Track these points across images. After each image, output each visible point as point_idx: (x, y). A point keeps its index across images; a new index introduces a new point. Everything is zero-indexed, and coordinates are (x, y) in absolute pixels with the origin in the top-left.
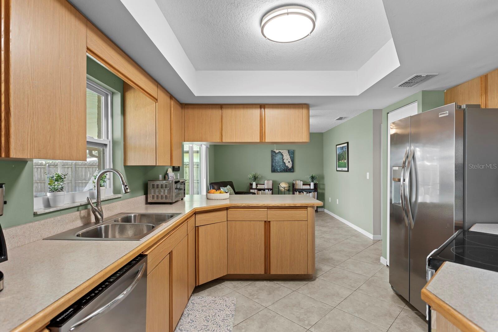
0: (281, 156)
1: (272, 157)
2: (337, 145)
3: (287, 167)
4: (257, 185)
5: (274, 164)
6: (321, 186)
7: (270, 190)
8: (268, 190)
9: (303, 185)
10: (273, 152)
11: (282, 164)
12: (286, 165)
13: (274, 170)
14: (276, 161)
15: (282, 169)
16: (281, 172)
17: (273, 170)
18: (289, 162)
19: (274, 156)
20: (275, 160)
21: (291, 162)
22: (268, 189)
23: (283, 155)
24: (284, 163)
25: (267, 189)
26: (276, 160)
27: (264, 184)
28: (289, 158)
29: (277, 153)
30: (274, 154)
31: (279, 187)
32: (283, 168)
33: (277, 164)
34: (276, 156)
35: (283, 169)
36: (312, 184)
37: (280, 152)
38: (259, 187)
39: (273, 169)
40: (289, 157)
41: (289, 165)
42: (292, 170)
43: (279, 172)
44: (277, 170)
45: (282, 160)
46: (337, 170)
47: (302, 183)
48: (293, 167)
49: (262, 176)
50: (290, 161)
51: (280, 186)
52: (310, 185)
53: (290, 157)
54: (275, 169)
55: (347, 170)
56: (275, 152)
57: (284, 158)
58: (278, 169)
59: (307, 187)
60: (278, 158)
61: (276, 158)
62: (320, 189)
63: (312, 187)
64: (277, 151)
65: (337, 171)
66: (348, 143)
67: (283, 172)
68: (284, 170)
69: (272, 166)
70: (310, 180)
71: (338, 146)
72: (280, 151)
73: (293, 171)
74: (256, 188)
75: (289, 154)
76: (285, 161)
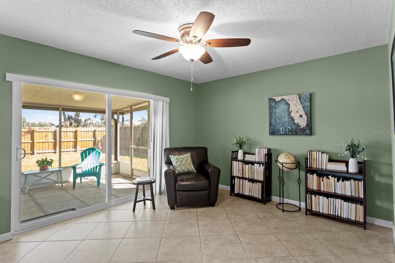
0: (286, 107)
1: (269, 108)
3: (298, 125)
4: (245, 153)
5: (273, 121)
6: (384, 169)
7: (261, 165)
8: (258, 165)
9: (330, 161)
10: (270, 99)
11: (287, 120)
12: (296, 122)
13: (273, 132)
14: (277, 115)
15: (287, 130)
16: (285, 134)
17: (271, 131)
18: (301, 116)
19: (273, 107)
20: (275, 115)
21: (305, 116)
22: (259, 163)
23: (289, 104)
24: (292, 118)
25: (257, 163)
26: (277, 114)
27: (255, 154)
28: (302, 109)
29: (279, 102)
30: (273, 104)
31: (276, 161)
32: (290, 128)
33: (278, 121)
34: (277, 107)
35: (288, 128)
36: (352, 162)
37: (283, 99)
39: (272, 129)
40: (300, 107)
41: (303, 123)
42: (308, 131)
43: (282, 135)
44: (278, 131)
45: (287, 113)
47: (325, 157)
48: (309, 125)
50: (303, 113)
52: (347, 163)
53: (303, 107)
54: (275, 129)
56: (274, 100)
57: (291, 109)
58: (281, 129)
59: (341, 167)
60: (280, 110)
61: (277, 110)
62: (381, 175)
63: (353, 168)
64: (278, 99)
67: (289, 134)
68: (290, 131)
69: (271, 124)
70: (347, 153)
72: (283, 97)
73: (311, 132)
74: (243, 159)
75: (300, 101)
76: (292, 115)
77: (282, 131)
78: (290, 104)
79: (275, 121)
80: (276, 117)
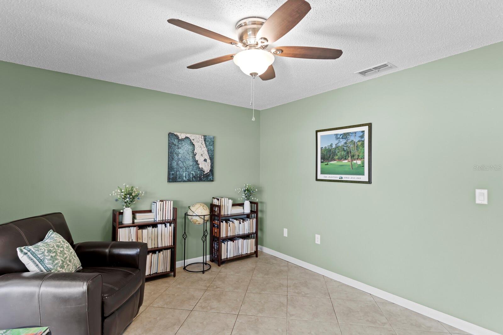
0: (191, 147)
1: (170, 147)
3: (202, 170)
4: (134, 213)
5: (174, 164)
7: (168, 225)
8: (163, 225)
9: (234, 205)
10: (171, 135)
11: (191, 163)
12: (200, 166)
13: (173, 178)
14: (180, 157)
15: (191, 176)
16: (189, 181)
17: (171, 177)
18: (205, 160)
19: (175, 145)
20: (177, 155)
21: (209, 161)
22: (164, 223)
23: (193, 145)
24: (196, 162)
25: (161, 223)
26: (180, 155)
27: (150, 211)
28: (206, 153)
29: (182, 140)
30: (176, 142)
31: (186, 214)
32: (194, 173)
33: (181, 165)
34: (180, 146)
35: (192, 174)
37: (188, 137)
38: (141, 218)
39: (173, 174)
40: (205, 149)
41: (206, 168)
42: (211, 177)
43: (185, 181)
44: (181, 176)
45: (191, 155)
46: (318, 178)
48: (212, 171)
49: (146, 193)
50: (207, 157)
51: (190, 213)
54: (177, 175)
55: (367, 180)
56: (177, 137)
57: (196, 151)
58: (184, 175)
59: (240, 210)
60: (183, 150)
61: (180, 150)
63: (247, 209)
64: (182, 136)
65: (317, 180)
66: (370, 125)
67: (193, 181)
68: (194, 177)
69: (170, 168)
71: (321, 134)
72: (188, 135)
73: (213, 179)
74: (133, 222)
75: (205, 143)
76: (197, 158)
77: (186, 177)
78: (195, 145)
79: (178, 164)
80: (179, 159)
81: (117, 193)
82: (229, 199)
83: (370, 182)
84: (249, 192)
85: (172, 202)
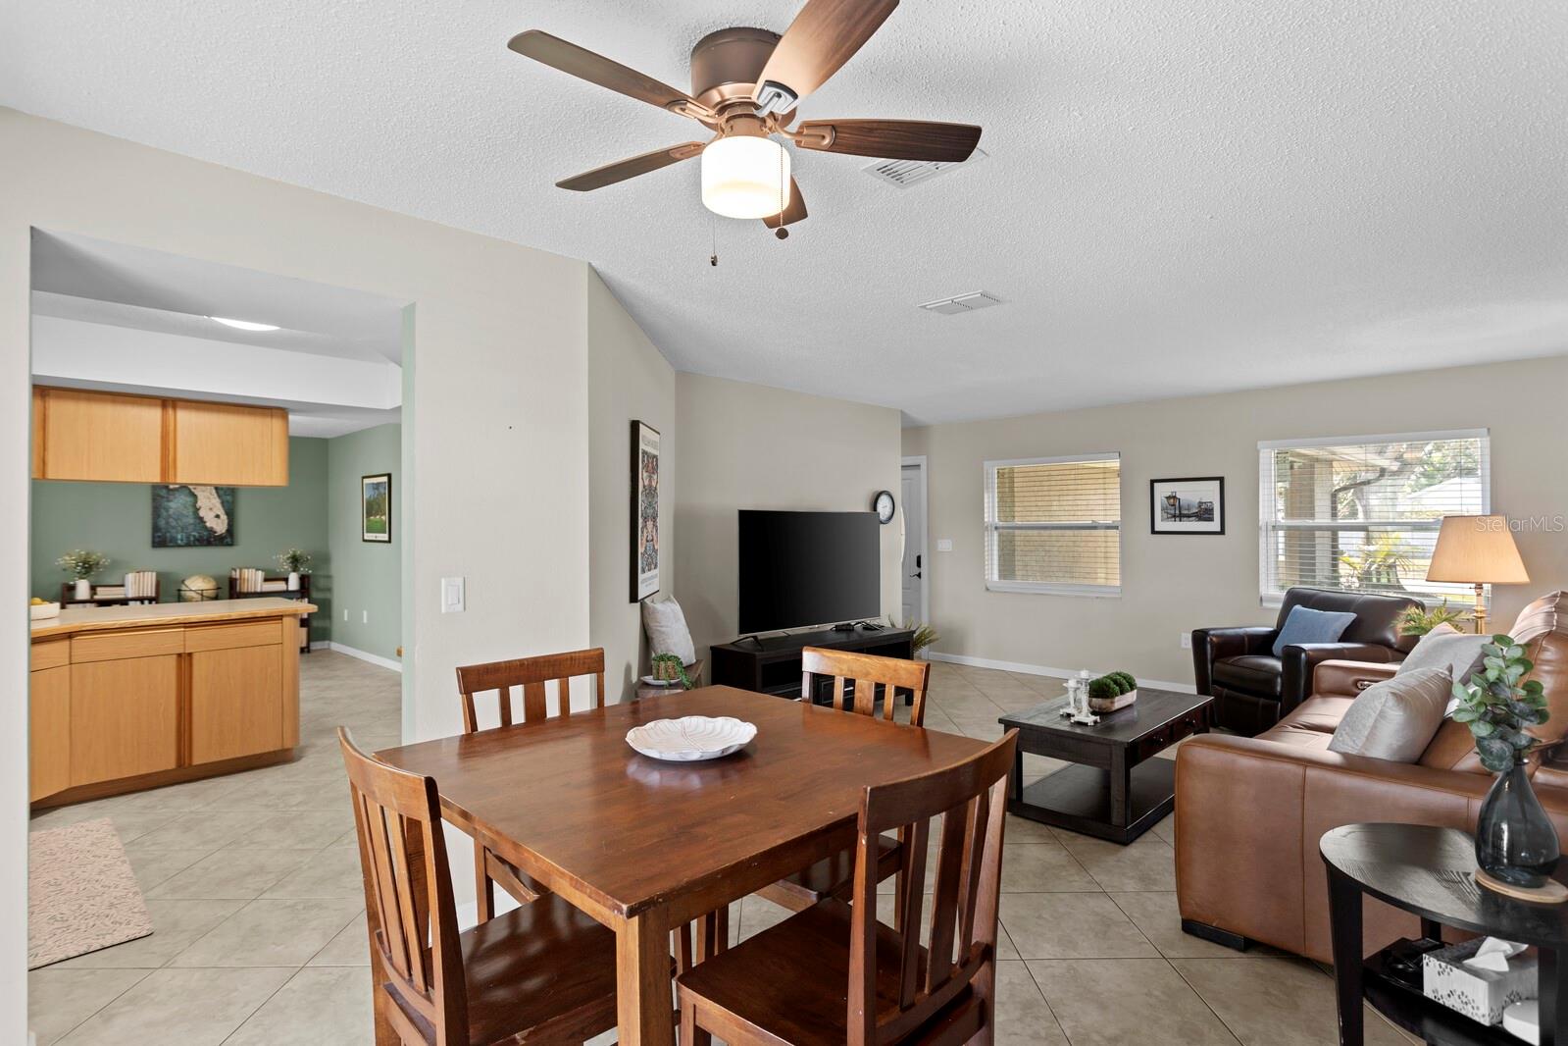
0: (190, 499)
1: (153, 500)
2: (364, 478)
3: (211, 531)
4: (93, 588)
5: (162, 523)
6: (322, 583)
8: (138, 602)
9: (266, 580)
11: (192, 521)
12: (208, 525)
13: (160, 540)
14: (171, 513)
15: (192, 539)
16: (188, 545)
17: (157, 540)
18: (218, 516)
19: (163, 497)
20: (167, 511)
21: (224, 517)
22: (141, 599)
23: (195, 496)
24: (201, 520)
25: (135, 599)
26: (171, 510)
27: (122, 586)
28: (219, 506)
29: (175, 490)
30: (164, 494)
31: (179, 590)
32: (197, 535)
33: (174, 524)
34: (172, 498)
35: (194, 536)
36: (294, 578)
38: (103, 594)
39: (159, 537)
40: (216, 502)
41: (220, 526)
42: (229, 540)
43: (180, 546)
44: (174, 539)
45: (191, 510)
46: (366, 538)
47: (260, 575)
48: (230, 531)
49: (114, 561)
50: (221, 512)
51: (184, 588)
52: (286, 580)
53: (222, 503)
54: (166, 537)
55: (387, 540)
57: (199, 504)
58: (179, 537)
59: (280, 586)
60: (177, 504)
61: (170, 504)
62: (319, 590)
63: (294, 583)
65: (364, 541)
66: (389, 476)
67: (195, 546)
68: (198, 540)
69: (156, 528)
70: (287, 566)
71: (366, 481)
73: (232, 541)
74: (92, 597)
76: (202, 513)
77: (182, 540)
78: (199, 497)
79: (167, 523)
80: (170, 516)
81: (67, 560)
82: (257, 570)
83: (390, 541)
84: (295, 561)
85: (154, 574)
